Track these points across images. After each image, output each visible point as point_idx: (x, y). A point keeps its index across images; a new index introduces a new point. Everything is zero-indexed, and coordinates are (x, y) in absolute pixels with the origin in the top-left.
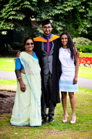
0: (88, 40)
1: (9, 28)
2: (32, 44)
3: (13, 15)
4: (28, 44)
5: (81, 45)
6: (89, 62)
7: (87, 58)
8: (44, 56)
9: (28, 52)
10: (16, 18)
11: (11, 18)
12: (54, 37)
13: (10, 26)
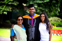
0: (60, 19)
1: (8, 10)
2: (21, 20)
3: (11, 2)
4: (19, 20)
5: (55, 22)
6: (60, 33)
7: (59, 30)
8: (29, 28)
9: (19, 25)
10: (13, 3)
11: (10, 3)
12: (36, 16)
13: (9, 9)
